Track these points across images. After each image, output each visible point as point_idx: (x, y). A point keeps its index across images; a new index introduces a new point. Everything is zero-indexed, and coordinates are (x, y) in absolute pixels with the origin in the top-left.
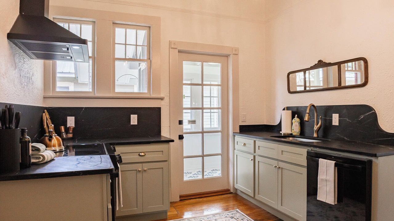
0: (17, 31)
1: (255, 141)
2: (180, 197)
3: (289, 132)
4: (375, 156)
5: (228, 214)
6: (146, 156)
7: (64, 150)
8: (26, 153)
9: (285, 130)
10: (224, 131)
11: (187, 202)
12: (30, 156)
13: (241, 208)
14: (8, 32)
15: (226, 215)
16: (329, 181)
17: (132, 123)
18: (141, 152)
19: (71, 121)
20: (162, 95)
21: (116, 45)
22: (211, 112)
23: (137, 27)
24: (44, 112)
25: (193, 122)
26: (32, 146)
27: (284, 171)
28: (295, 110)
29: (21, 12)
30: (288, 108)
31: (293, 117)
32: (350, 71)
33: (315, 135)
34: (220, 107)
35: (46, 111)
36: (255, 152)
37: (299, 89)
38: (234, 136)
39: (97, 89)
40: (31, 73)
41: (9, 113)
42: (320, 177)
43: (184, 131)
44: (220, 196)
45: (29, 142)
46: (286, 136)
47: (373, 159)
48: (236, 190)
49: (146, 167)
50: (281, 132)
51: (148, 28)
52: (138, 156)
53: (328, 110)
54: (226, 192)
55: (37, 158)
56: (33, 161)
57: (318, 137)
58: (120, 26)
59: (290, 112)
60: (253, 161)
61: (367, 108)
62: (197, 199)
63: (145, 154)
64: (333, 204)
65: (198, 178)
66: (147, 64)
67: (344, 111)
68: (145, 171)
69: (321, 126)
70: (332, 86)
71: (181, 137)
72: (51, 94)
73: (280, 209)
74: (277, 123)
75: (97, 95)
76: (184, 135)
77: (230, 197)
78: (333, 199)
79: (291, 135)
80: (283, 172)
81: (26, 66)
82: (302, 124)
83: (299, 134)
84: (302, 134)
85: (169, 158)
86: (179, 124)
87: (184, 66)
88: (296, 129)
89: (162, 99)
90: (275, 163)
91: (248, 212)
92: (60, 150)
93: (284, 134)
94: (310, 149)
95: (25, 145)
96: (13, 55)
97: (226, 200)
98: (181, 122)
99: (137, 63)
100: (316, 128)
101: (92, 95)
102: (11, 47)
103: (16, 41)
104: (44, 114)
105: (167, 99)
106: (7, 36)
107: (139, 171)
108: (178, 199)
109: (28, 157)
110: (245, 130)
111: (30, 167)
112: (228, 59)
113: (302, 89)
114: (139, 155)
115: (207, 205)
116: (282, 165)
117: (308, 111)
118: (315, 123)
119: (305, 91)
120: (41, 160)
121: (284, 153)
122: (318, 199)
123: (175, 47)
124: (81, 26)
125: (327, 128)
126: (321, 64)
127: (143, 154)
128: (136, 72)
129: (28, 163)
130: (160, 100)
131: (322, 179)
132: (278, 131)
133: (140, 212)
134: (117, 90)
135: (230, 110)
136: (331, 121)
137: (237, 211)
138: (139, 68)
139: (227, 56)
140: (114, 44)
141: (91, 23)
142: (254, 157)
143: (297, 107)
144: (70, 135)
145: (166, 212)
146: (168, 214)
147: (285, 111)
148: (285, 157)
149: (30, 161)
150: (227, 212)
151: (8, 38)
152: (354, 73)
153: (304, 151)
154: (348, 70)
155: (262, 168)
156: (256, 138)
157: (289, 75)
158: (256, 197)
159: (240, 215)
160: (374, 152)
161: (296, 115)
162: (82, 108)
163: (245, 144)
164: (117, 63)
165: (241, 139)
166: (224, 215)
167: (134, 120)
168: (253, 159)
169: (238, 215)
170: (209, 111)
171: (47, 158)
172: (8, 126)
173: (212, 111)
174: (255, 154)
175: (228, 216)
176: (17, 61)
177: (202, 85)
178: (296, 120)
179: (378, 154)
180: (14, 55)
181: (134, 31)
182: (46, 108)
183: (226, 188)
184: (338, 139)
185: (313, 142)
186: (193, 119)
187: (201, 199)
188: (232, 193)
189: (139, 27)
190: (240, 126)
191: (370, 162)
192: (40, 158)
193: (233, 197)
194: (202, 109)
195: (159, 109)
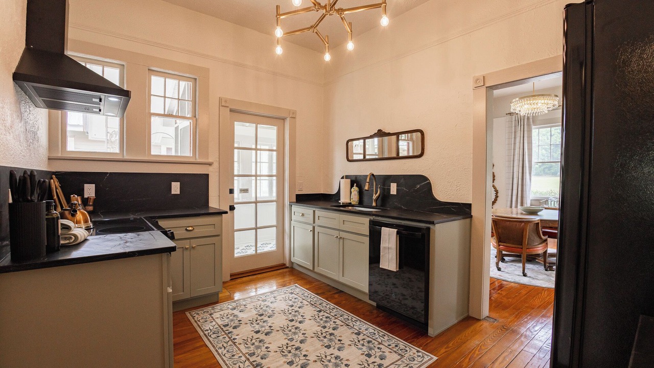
0: (23, 71)
1: (314, 211)
2: (231, 276)
3: (348, 201)
4: (433, 223)
5: (287, 290)
6: (196, 230)
7: (92, 227)
8: (54, 232)
9: (344, 199)
10: (280, 201)
11: (239, 280)
12: (59, 236)
13: (299, 282)
14: (13, 71)
15: (285, 291)
16: (391, 248)
17: (173, 193)
18: (189, 227)
19: (90, 190)
20: (210, 160)
21: (152, 97)
23: (180, 78)
24: (52, 178)
25: (245, 191)
26: (62, 224)
27: (346, 242)
28: (354, 179)
29: (27, 44)
30: (347, 177)
31: (352, 186)
32: (403, 140)
33: (374, 204)
34: (275, 174)
35: (54, 176)
36: (314, 222)
37: (356, 157)
38: (291, 206)
39: (126, 149)
40: (37, 127)
41: (31, 181)
42: (382, 245)
43: (236, 201)
44: (275, 272)
45: (58, 218)
46: (345, 205)
47: (431, 226)
48: (292, 263)
49: (194, 243)
50: (339, 201)
51: (193, 80)
52: (185, 232)
53: (386, 180)
54: (282, 266)
55: (66, 239)
56: (62, 242)
57: (377, 206)
59: (349, 181)
60: (312, 232)
61: (423, 178)
62: (251, 277)
63: (194, 229)
64: (395, 270)
65: (247, 254)
66: (192, 123)
67: (402, 181)
68: (193, 248)
69: (379, 195)
70: (386, 156)
71: (232, 208)
72: (60, 154)
73: (342, 280)
74: (335, 191)
75: (126, 157)
76: (235, 206)
77: (286, 272)
78: (395, 265)
79: (350, 205)
80: (344, 243)
81: (31, 117)
82: (361, 193)
83: (357, 203)
84: (361, 203)
85: (222, 233)
86: (230, 193)
87: (236, 127)
88: (355, 198)
89: (210, 164)
90: (336, 233)
91: (308, 287)
92: (87, 227)
93: (343, 203)
94: (372, 218)
95: (53, 222)
96: (18, 102)
97: (283, 275)
98: (231, 191)
99: (173, 120)
100: (375, 197)
101: (120, 157)
102: (17, 92)
103: (25, 84)
104: (52, 180)
105: (216, 165)
106: (13, 76)
107: (187, 249)
108: (229, 278)
109: (56, 238)
110: (302, 199)
111: (59, 250)
112: (284, 122)
113: (361, 157)
114: (186, 230)
115: (262, 282)
116: (343, 235)
117: (368, 181)
118: (374, 192)
119: (364, 160)
120: (72, 241)
121: (345, 222)
122: (380, 267)
123: (227, 105)
124: (103, 68)
125: (385, 197)
126: (380, 134)
127: (190, 228)
128: (171, 131)
129: (56, 246)
130: (208, 165)
131: (385, 248)
132: (336, 200)
133: (188, 297)
134: (154, 152)
135: (287, 178)
136: (389, 190)
137: (296, 286)
138: (176, 125)
139: (284, 119)
140: (150, 95)
141: (119, 66)
142: (314, 227)
143: (356, 176)
144: (90, 208)
145: (217, 294)
146: (220, 295)
147: (344, 180)
148: (347, 227)
149: (59, 242)
150: (285, 289)
151: (13, 80)
152: (406, 142)
153: (366, 220)
154: (401, 140)
155: (323, 239)
156: (315, 208)
157: (348, 142)
158: (316, 270)
159: (299, 290)
160: (431, 219)
161: (355, 184)
162: (107, 173)
163: (303, 215)
164: (153, 119)
165: (298, 209)
166: (282, 291)
167: (176, 188)
168: (312, 229)
169: (298, 290)
171: (80, 239)
172: (29, 198)
174: (314, 225)
175: (287, 292)
176: (23, 110)
177: (256, 149)
178: (355, 189)
179: (435, 221)
180: (20, 102)
181: (162, 79)
182: (54, 173)
183: (281, 262)
184: (396, 208)
185: (372, 211)
186: (245, 187)
187: (255, 277)
188: (288, 267)
189: (182, 77)
190: (297, 195)
191: (429, 229)
192: (71, 238)
193: (289, 271)
194: (256, 176)
195: (207, 176)
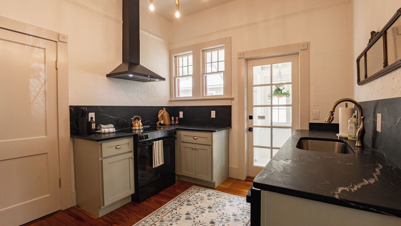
2: (247, 178)
6: (198, 140)
9: (342, 132)
10: (294, 127)
17: (212, 117)
19: (181, 114)
20: (233, 96)
22: (278, 109)
25: (263, 118)
33: (358, 143)
34: (291, 104)
35: (164, 108)
43: (254, 125)
46: (340, 140)
58: (208, 51)
63: (197, 138)
68: (197, 149)
71: (251, 130)
72: (173, 99)
76: (254, 128)
83: (355, 139)
86: (250, 119)
88: (351, 133)
89: (232, 99)
93: (340, 137)
98: (251, 117)
101: (192, 98)
104: (161, 110)
105: (236, 99)
107: (192, 148)
114: (193, 138)
118: (359, 125)
123: (243, 57)
124: (188, 57)
136: (376, 124)
140: (206, 63)
144: (177, 122)
157: (358, 61)
162: (186, 106)
164: (208, 76)
167: (213, 114)
170: (277, 107)
173: (280, 107)
177: (271, 84)
178: (352, 120)
186: (263, 115)
189: (219, 48)
190: (310, 124)
194: (271, 106)
195: (230, 107)
